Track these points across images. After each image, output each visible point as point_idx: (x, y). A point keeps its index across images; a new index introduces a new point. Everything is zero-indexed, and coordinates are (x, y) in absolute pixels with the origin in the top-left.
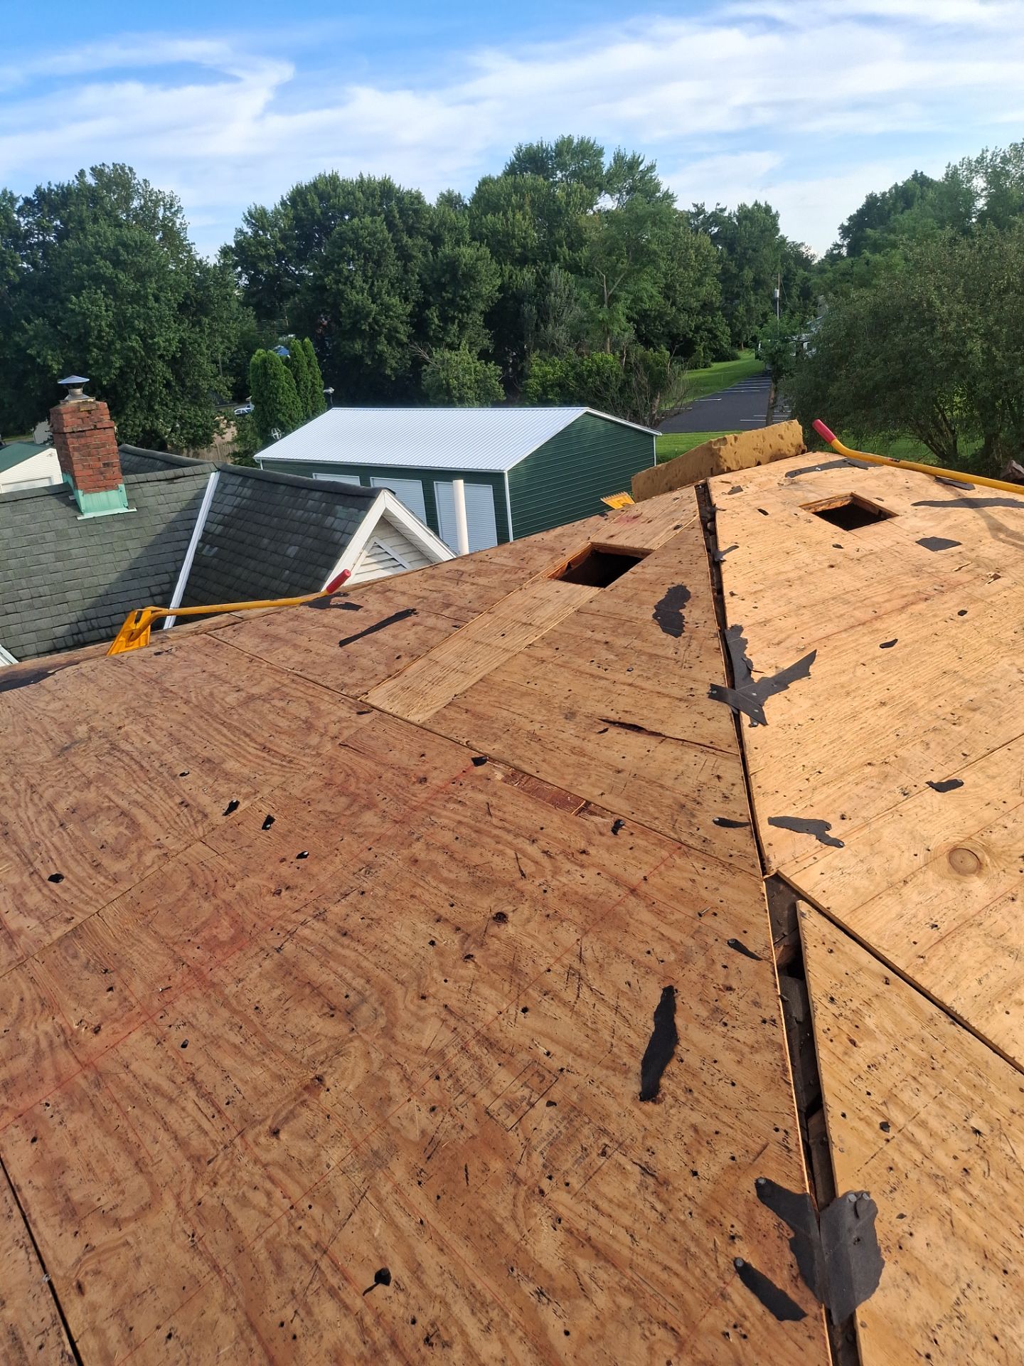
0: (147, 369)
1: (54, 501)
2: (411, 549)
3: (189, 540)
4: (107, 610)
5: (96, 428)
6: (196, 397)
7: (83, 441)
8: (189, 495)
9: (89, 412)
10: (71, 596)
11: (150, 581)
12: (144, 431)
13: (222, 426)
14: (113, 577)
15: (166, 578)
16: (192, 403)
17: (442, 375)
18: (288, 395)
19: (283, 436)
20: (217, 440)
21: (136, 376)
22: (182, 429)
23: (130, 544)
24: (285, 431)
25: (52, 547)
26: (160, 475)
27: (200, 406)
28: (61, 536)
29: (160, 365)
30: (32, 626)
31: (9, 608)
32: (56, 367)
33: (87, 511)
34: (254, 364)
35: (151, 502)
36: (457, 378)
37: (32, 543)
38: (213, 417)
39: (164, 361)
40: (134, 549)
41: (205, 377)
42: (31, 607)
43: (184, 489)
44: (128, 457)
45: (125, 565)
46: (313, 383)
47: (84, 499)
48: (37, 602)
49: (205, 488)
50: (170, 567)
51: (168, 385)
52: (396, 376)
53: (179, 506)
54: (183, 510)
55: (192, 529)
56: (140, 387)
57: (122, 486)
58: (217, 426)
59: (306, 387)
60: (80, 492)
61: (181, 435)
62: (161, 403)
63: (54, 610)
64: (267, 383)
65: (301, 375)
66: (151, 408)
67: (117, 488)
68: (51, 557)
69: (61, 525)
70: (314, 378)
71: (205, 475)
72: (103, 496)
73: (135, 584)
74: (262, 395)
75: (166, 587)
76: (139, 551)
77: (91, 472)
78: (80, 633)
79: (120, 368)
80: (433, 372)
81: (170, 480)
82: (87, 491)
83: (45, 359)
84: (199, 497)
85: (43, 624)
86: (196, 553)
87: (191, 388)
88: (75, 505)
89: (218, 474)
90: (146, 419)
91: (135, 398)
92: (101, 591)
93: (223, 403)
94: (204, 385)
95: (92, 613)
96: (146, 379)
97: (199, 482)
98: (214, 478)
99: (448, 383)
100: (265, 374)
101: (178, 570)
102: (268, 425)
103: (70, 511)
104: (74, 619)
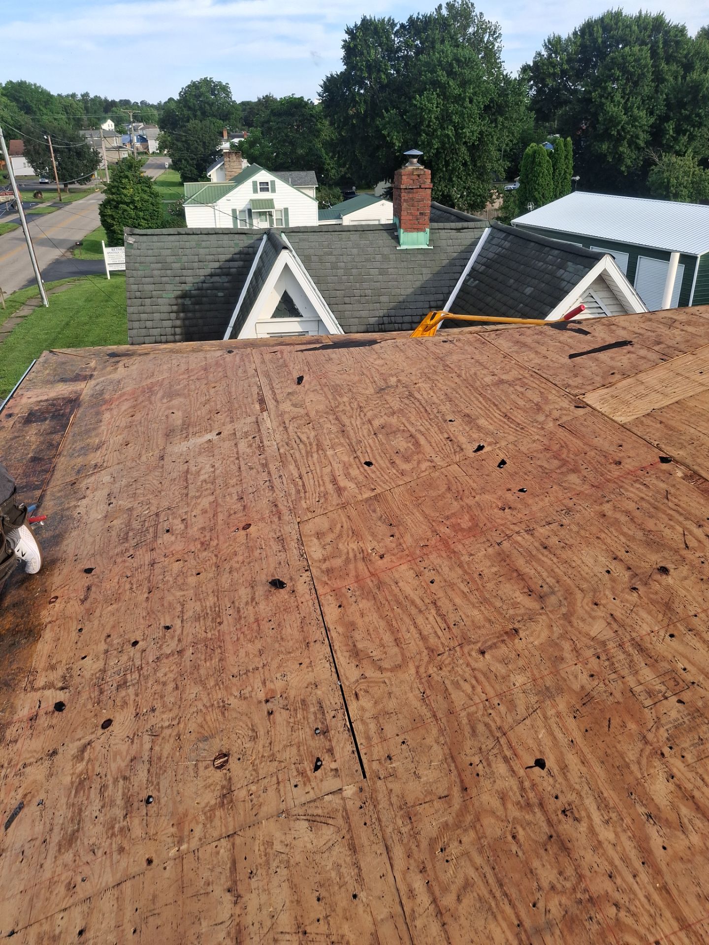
0: (455, 151)
1: (385, 234)
2: (615, 302)
3: (461, 273)
4: (402, 312)
5: (420, 188)
6: (481, 174)
7: (411, 196)
8: (468, 242)
9: (419, 176)
10: (384, 299)
11: (431, 298)
12: (443, 195)
13: (494, 197)
14: (410, 291)
15: (441, 297)
16: (478, 178)
17: (666, 174)
18: (545, 180)
19: (535, 209)
20: (489, 206)
21: (446, 155)
22: (467, 196)
23: (425, 271)
24: (537, 206)
25: (378, 265)
26: (453, 225)
27: (483, 181)
28: (385, 258)
29: (463, 149)
30: (357, 314)
31: (347, 300)
32: (397, 144)
33: (404, 244)
34: (527, 154)
35: (443, 243)
37: (367, 260)
38: (489, 190)
39: (467, 146)
40: (426, 275)
41: (491, 161)
42: (359, 302)
43: (466, 237)
44: (434, 211)
45: (418, 284)
46: (565, 172)
47: (403, 236)
48: (363, 300)
49: (479, 238)
50: (446, 290)
51: (465, 164)
52: (628, 172)
53: (460, 249)
54: (462, 252)
55: (465, 266)
56: (447, 164)
57: (428, 230)
58: (491, 197)
59: (560, 174)
60: (402, 231)
61: (466, 200)
62: (458, 177)
63: (371, 306)
64: (532, 169)
65: (559, 165)
66: (450, 180)
67: (424, 231)
68: (376, 271)
69: (386, 251)
70: (567, 168)
71: (482, 229)
72: (414, 235)
73: (422, 298)
74: (527, 177)
75: (440, 303)
76: (429, 276)
77: (411, 218)
78: (383, 324)
79: (437, 149)
80: (659, 172)
81: (458, 230)
82: (406, 230)
83: (392, 138)
84: (475, 244)
85: (364, 314)
86: (464, 283)
87: (480, 167)
88: (397, 239)
89: (490, 229)
90: (446, 186)
91: (442, 171)
92: (401, 299)
93: (498, 180)
94: (489, 166)
95: (393, 312)
96: (452, 158)
97: (476, 233)
98: (487, 231)
99: (669, 182)
100: (533, 162)
101: (450, 293)
102: (526, 200)
103: (393, 242)
104: (381, 315)
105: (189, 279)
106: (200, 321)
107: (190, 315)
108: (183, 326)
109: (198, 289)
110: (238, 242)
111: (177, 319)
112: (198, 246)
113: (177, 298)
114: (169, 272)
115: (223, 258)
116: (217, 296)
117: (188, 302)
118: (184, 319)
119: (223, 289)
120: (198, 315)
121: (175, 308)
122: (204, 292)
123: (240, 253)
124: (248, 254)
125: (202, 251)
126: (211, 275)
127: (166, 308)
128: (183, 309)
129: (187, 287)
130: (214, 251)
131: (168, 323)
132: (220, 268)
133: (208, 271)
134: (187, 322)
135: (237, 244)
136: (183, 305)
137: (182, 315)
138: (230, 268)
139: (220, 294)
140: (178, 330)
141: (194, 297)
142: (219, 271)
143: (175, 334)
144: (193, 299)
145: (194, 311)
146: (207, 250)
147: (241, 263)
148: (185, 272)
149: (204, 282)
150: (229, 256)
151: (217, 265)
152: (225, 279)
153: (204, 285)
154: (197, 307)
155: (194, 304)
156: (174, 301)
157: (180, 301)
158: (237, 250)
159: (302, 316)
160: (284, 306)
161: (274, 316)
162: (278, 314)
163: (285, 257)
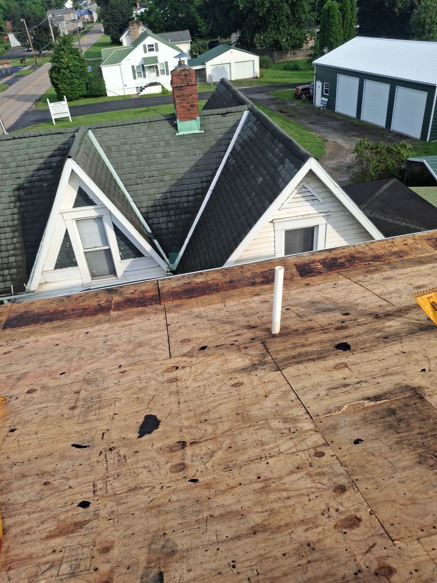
1: (167, 123)
2: (325, 190)
3: (225, 151)
4: (180, 188)
5: (188, 85)
7: (181, 92)
8: (231, 124)
9: (185, 76)
10: (167, 178)
11: (203, 174)
14: (187, 169)
15: (210, 173)
17: (423, 15)
18: (337, 28)
19: (329, 51)
23: (198, 152)
24: (331, 48)
25: (161, 149)
26: (219, 111)
28: (168, 143)
30: (147, 192)
31: (139, 181)
33: (181, 130)
34: (324, 9)
35: (212, 127)
36: (431, 17)
37: (154, 146)
40: (199, 154)
42: (148, 182)
43: (229, 120)
45: (193, 163)
46: (351, 21)
47: (180, 124)
48: (151, 180)
49: (240, 120)
50: (214, 167)
53: (226, 130)
54: (226, 133)
55: (229, 145)
57: (198, 118)
59: (347, 23)
60: (178, 120)
63: (157, 185)
65: (346, 16)
67: (195, 119)
68: (159, 156)
69: (168, 137)
70: (352, 18)
71: (242, 112)
72: (188, 123)
73: (195, 174)
75: (209, 178)
76: (201, 156)
77: (183, 109)
78: (166, 198)
80: (418, 14)
81: (223, 115)
82: (183, 119)
84: (236, 125)
85: (152, 191)
86: (227, 160)
88: (175, 126)
89: (248, 111)
92: (180, 177)
95: (174, 188)
97: (238, 115)
98: (246, 113)
99: (424, 21)
100: (329, 15)
101: (217, 169)
103: (172, 130)
104: (165, 191)
105: (23, 175)
106: (31, 208)
107: (23, 203)
108: (20, 213)
109: (29, 182)
110: (56, 140)
111: (15, 207)
112: (28, 147)
113: (14, 190)
114: (8, 170)
115: (46, 154)
116: (42, 187)
117: (22, 193)
118: (20, 207)
119: (46, 180)
120: (29, 203)
121: (13, 199)
122: (33, 184)
123: (58, 149)
124: (64, 149)
125: (31, 151)
126: (38, 170)
127: (7, 200)
128: (19, 199)
129: (21, 181)
130: (39, 149)
131: (9, 212)
132: (44, 163)
133: (35, 167)
134: (22, 209)
135: (56, 143)
136: (19, 196)
137: (18, 204)
138: (51, 162)
139: (45, 185)
140: (16, 216)
141: (26, 189)
142: (43, 165)
143: (13, 220)
144: (25, 191)
145: (26, 200)
146: (35, 149)
147: (59, 158)
148: (19, 169)
149: (33, 176)
150: (50, 153)
151: (42, 161)
152: (48, 172)
153: (34, 178)
154: (28, 196)
155: (26, 194)
156: (12, 194)
157: (16, 193)
158: (56, 147)
159: (96, 204)
160: (81, 198)
161: (75, 206)
162: (77, 204)
163: (70, 165)
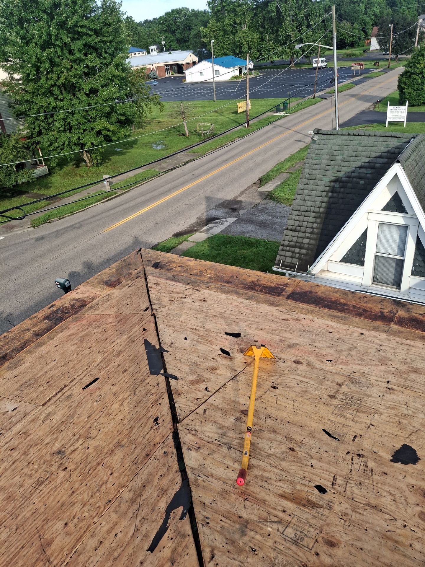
105: (344, 169)
106: (341, 200)
107: (335, 195)
108: (329, 203)
109: (347, 177)
110: (389, 143)
111: (326, 196)
112: (359, 145)
113: (331, 182)
114: (332, 162)
115: (374, 155)
116: (359, 183)
117: (337, 185)
118: (331, 197)
119: (364, 178)
120: (341, 195)
121: (327, 188)
122: (351, 179)
123: (388, 152)
124: (394, 153)
125: (360, 148)
126: (360, 167)
127: (321, 188)
128: (333, 190)
129: (340, 174)
130: (369, 149)
131: (319, 199)
132: (369, 162)
133: (359, 164)
134: (331, 200)
135: (388, 145)
136: (334, 187)
137: (330, 194)
138: (376, 163)
139: (362, 182)
140: (324, 205)
141: (343, 182)
142: (367, 164)
143: (320, 207)
144: (341, 184)
145: (339, 192)
146: (364, 148)
147: (385, 160)
148: (343, 163)
149: (353, 172)
150: (378, 154)
151: (367, 160)
152: (369, 171)
153: (353, 174)
154: (342, 190)
155: (340, 187)
156: (328, 184)
157: (332, 184)
158: (386, 149)
159: (407, 213)
160: (393, 203)
161: (384, 209)
162: (387, 208)
163: (396, 169)
